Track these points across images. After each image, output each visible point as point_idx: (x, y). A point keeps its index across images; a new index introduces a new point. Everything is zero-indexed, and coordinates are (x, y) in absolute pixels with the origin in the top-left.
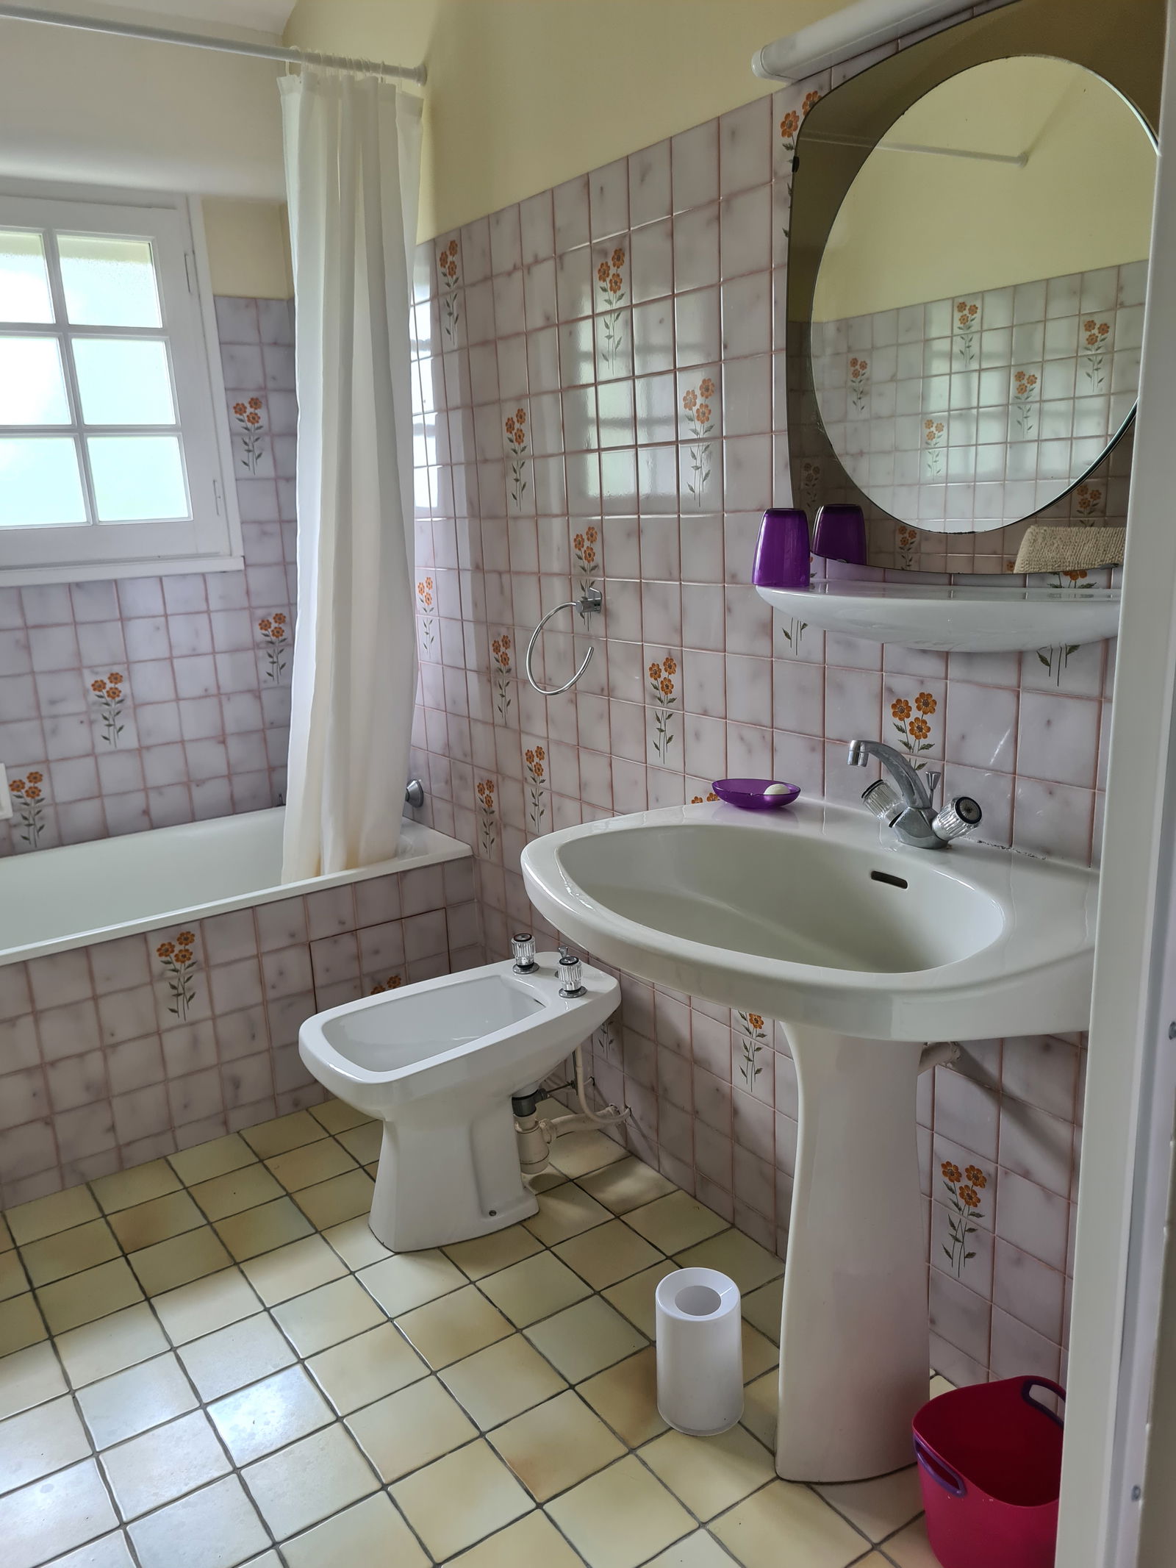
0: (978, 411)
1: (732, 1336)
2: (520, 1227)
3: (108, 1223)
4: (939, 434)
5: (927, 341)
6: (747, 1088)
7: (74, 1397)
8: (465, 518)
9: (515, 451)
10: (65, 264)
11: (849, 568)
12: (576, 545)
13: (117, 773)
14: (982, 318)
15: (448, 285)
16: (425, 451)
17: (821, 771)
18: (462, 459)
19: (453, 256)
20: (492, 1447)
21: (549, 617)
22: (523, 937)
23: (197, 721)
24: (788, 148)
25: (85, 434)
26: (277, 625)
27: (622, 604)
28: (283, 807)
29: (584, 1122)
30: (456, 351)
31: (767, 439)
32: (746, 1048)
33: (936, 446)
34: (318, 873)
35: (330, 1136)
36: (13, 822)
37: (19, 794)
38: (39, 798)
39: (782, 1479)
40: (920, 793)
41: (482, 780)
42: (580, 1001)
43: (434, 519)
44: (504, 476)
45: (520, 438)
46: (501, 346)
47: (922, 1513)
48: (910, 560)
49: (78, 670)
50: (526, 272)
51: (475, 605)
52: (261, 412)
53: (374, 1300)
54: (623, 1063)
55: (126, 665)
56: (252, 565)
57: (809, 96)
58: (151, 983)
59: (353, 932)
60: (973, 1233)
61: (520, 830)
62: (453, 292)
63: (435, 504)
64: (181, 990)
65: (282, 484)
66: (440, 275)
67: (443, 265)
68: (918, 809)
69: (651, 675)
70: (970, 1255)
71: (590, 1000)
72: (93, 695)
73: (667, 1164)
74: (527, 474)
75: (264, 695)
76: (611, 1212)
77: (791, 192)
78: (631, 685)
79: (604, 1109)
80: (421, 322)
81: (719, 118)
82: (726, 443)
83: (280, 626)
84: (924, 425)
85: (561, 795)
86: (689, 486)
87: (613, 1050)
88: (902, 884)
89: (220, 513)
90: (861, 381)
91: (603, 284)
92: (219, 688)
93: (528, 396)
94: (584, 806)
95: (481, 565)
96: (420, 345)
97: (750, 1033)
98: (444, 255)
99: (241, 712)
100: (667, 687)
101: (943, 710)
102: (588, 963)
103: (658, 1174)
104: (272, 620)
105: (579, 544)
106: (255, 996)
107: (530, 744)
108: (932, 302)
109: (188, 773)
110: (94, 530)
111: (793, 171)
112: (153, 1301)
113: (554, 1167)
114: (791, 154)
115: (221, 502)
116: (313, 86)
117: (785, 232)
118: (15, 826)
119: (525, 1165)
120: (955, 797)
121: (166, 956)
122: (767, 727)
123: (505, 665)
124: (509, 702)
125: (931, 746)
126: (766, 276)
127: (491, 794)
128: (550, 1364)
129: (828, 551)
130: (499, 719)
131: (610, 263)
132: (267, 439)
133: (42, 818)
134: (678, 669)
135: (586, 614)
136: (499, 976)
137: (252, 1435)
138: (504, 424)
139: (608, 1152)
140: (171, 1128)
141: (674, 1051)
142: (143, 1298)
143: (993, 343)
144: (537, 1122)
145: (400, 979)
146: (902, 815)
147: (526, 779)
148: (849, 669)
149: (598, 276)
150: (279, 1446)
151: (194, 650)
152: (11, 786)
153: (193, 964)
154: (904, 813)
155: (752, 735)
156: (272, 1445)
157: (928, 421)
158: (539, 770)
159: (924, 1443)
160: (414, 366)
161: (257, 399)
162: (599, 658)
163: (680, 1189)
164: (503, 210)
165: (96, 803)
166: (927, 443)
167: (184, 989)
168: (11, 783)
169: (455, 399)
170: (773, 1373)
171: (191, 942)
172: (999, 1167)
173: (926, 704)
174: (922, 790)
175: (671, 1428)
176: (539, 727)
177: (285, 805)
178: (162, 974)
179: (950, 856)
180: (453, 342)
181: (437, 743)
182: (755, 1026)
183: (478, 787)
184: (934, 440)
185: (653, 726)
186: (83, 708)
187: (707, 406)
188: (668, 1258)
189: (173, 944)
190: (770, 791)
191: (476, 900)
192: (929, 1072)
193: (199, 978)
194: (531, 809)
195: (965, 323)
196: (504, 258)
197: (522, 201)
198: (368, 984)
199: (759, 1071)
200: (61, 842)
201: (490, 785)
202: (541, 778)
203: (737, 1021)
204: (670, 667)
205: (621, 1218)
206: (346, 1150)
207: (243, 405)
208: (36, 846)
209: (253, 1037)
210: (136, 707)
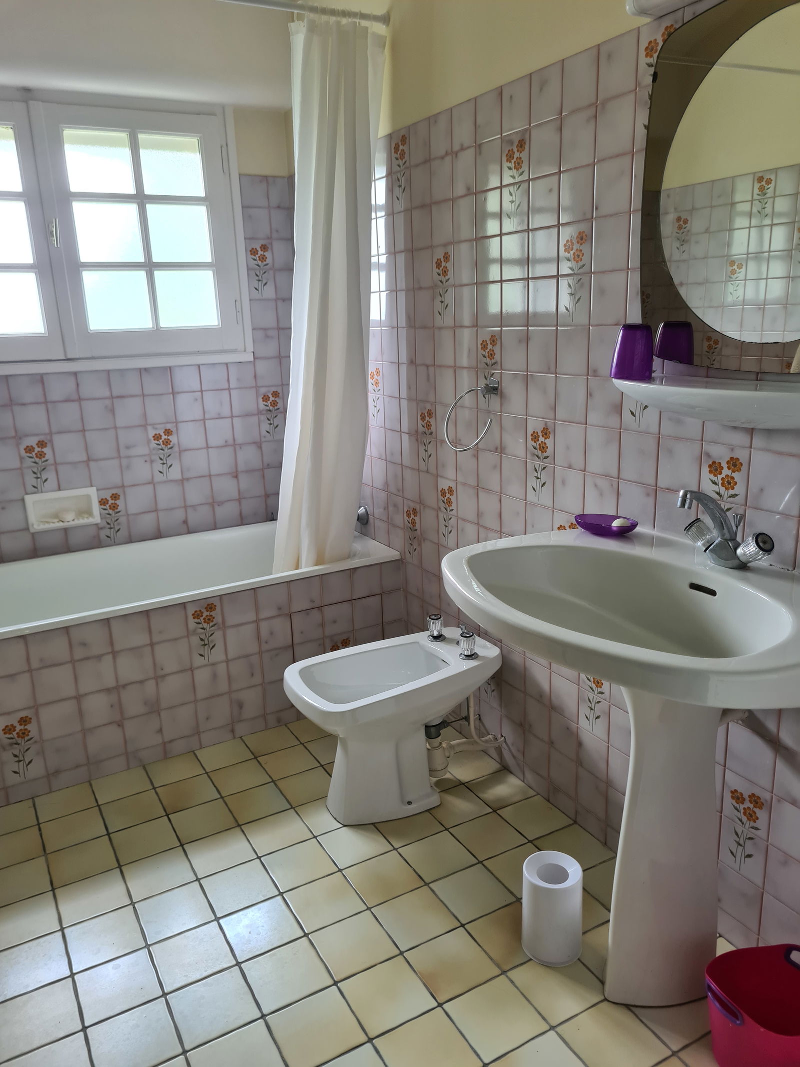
0: (769, 254)
1: (576, 900)
2: (428, 814)
3: (157, 793)
4: (740, 271)
5: (733, 204)
6: (590, 728)
7: (134, 907)
8: (404, 328)
9: (441, 282)
10: (143, 153)
11: (681, 367)
12: (482, 348)
13: (167, 495)
14: (775, 187)
15: (399, 166)
16: (378, 281)
17: (653, 510)
18: (404, 287)
19: (404, 146)
20: (408, 962)
21: (461, 397)
22: (435, 616)
23: (220, 462)
24: (650, 65)
25: (153, 269)
26: (273, 399)
27: (513, 390)
28: (276, 521)
29: (473, 744)
30: (402, 212)
31: (624, 274)
32: (590, 701)
33: (737, 279)
34: (297, 568)
35: (301, 743)
36: (100, 526)
37: (105, 507)
38: (118, 510)
39: (608, 1001)
40: (728, 529)
41: (409, 508)
42: (474, 662)
43: (383, 328)
44: (433, 299)
45: (445, 272)
46: (434, 208)
47: (710, 1032)
48: (714, 360)
49: (144, 426)
50: (454, 156)
51: (409, 387)
52: (268, 254)
53: (329, 856)
54: (501, 706)
55: (175, 424)
56: (257, 358)
57: (666, 28)
58: (188, 636)
59: (320, 608)
60: (752, 841)
61: (435, 543)
62: (403, 170)
63: (383, 318)
64: (206, 642)
65: (280, 303)
66: (394, 159)
67: (396, 152)
68: (726, 540)
69: (532, 440)
70: (749, 856)
71: (481, 662)
72: (153, 443)
73: (529, 776)
74: (449, 298)
75: (264, 446)
76: (491, 808)
77: (651, 97)
78: (517, 446)
79: (487, 736)
80: (379, 192)
81: (599, 45)
82: (594, 277)
83: (276, 399)
84: (728, 265)
85: (464, 520)
86: (565, 307)
87: (494, 696)
88: (713, 593)
89: (239, 322)
90: (683, 232)
91: (509, 165)
92: (234, 440)
93: (453, 243)
94: (480, 528)
95: (414, 361)
96: (378, 208)
97: (593, 691)
98: (397, 145)
99: (249, 457)
100: (543, 448)
101: (747, 469)
102: (479, 636)
103: (523, 783)
104: (270, 396)
105: (484, 347)
106: (253, 648)
107: (444, 484)
108: (737, 176)
109: (213, 497)
110: (157, 334)
111: (653, 82)
112: (185, 846)
113: (451, 773)
114: (652, 70)
115: (239, 315)
116: (312, 29)
117: (645, 126)
118: (102, 528)
119: (432, 771)
120: (754, 532)
121: (198, 619)
122: (614, 478)
123: (428, 430)
124: (430, 455)
125: (736, 495)
126: (629, 157)
127: (415, 518)
128: (448, 909)
129: (665, 354)
130: (423, 466)
131: (515, 150)
132: (271, 272)
133: (119, 524)
134: (551, 436)
135: (487, 396)
136: (418, 643)
137: (249, 941)
138: (434, 263)
139: (488, 766)
140: (197, 732)
141: (538, 701)
142: (179, 845)
143: (782, 205)
144: (441, 743)
145: (349, 641)
146: (714, 544)
147: (440, 508)
148: (678, 439)
149: (506, 159)
150: (267, 950)
151: (219, 414)
152: (100, 502)
153: (215, 624)
154: (716, 542)
155: (603, 484)
156: (262, 948)
157: (731, 261)
158: (449, 502)
159: (714, 986)
160: (373, 222)
161: (265, 245)
162: (496, 428)
163: (538, 794)
164: (440, 113)
165: (154, 515)
166: (730, 277)
167: (208, 641)
168: (100, 500)
169: (401, 246)
170: (605, 926)
171: (214, 610)
172: (774, 796)
173: (735, 465)
174: (730, 527)
175: (531, 959)
176: (450, 473)
177: (277, 520)
178: (194, 631)
179: (749, 575)
180: (400, 206)
181: (379, 481)
182: (597, 686)
183: (407, 512)
184: (735, 275)
185: (532, 475)
186: (146, 451)
187: (581, 251)
188: (530, 841)
189: (202, 611)
190: (616, 523)
191: (402, 589)
192: (725, 726)
193: (218, 635)
194: (443, 529)
195: (762, 191)
196: (439, 147)
197: (454, 107)
198: (328, 644)
199: (598, 717)
200: (130, 540)
201: (414, 511)
202: (451, 508)
203: (584, 682)
204: (546, 434)
205: (497, 812)
206: (311, 754)
207: (256, 249)
208: (115, 542)
209: (252, 675)
210: (180, 452)
